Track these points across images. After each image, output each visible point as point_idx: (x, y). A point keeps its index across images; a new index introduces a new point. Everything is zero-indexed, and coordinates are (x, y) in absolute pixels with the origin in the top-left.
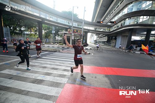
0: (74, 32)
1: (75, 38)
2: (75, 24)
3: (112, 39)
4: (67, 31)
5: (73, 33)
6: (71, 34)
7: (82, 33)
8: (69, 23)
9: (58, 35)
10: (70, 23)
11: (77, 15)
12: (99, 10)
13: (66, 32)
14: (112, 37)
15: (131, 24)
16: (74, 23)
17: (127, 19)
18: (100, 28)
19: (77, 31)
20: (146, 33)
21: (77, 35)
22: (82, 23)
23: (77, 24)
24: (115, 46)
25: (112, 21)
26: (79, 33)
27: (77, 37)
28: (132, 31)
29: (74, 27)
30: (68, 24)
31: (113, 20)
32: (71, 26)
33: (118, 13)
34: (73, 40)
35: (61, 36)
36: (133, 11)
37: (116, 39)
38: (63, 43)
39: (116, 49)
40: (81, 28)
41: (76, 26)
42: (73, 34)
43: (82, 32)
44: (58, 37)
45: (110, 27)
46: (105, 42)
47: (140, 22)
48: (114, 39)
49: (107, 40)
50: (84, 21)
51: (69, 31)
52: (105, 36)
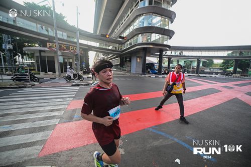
0: (61, 48)
1: (66, 61)
2: (62, 35)
3: (126, 61)
4: (45, 46)
5: (60, 50)
6: (55, 52)
7: (78, 51)
8: (47, 31)
9: (23, 54)
10: (49, 29)
11: (64, 17)
12: (104, 16)
13: (43, 49)
14: (126, 58)
15: (144, 42)
16: (58, 32)
17: (140, 35)
18: (108, 44)
19: (68, 48)
20: (159, 54)
21: (69, 55)
22: (76, 33)
23: (65, 34)
24: (130, 71)
25: (122, 36)
26: (72, 51)
27: (69, 58)
28: (146, 51)
29: (60, 39)
30: (46, 33)
31: (124, 35)
32: (54, 38)
33: (129, 25)
34: (61, 63)
35: (31, 56)
36: (145, 25)
37: (130, 61)
38: (39, 70)
39: (132, 75)
40: (75, 43)
41: (65, 38)
42: (59, 53)
43: (78, 49)
44: (22, 58)
45: (121, 43)
46: (117, 65)
47: (152, 40)
48: (128, 61)
49: (120, 63)
50: (79, 30)
51: (50, 47)
52: (117, 57)
